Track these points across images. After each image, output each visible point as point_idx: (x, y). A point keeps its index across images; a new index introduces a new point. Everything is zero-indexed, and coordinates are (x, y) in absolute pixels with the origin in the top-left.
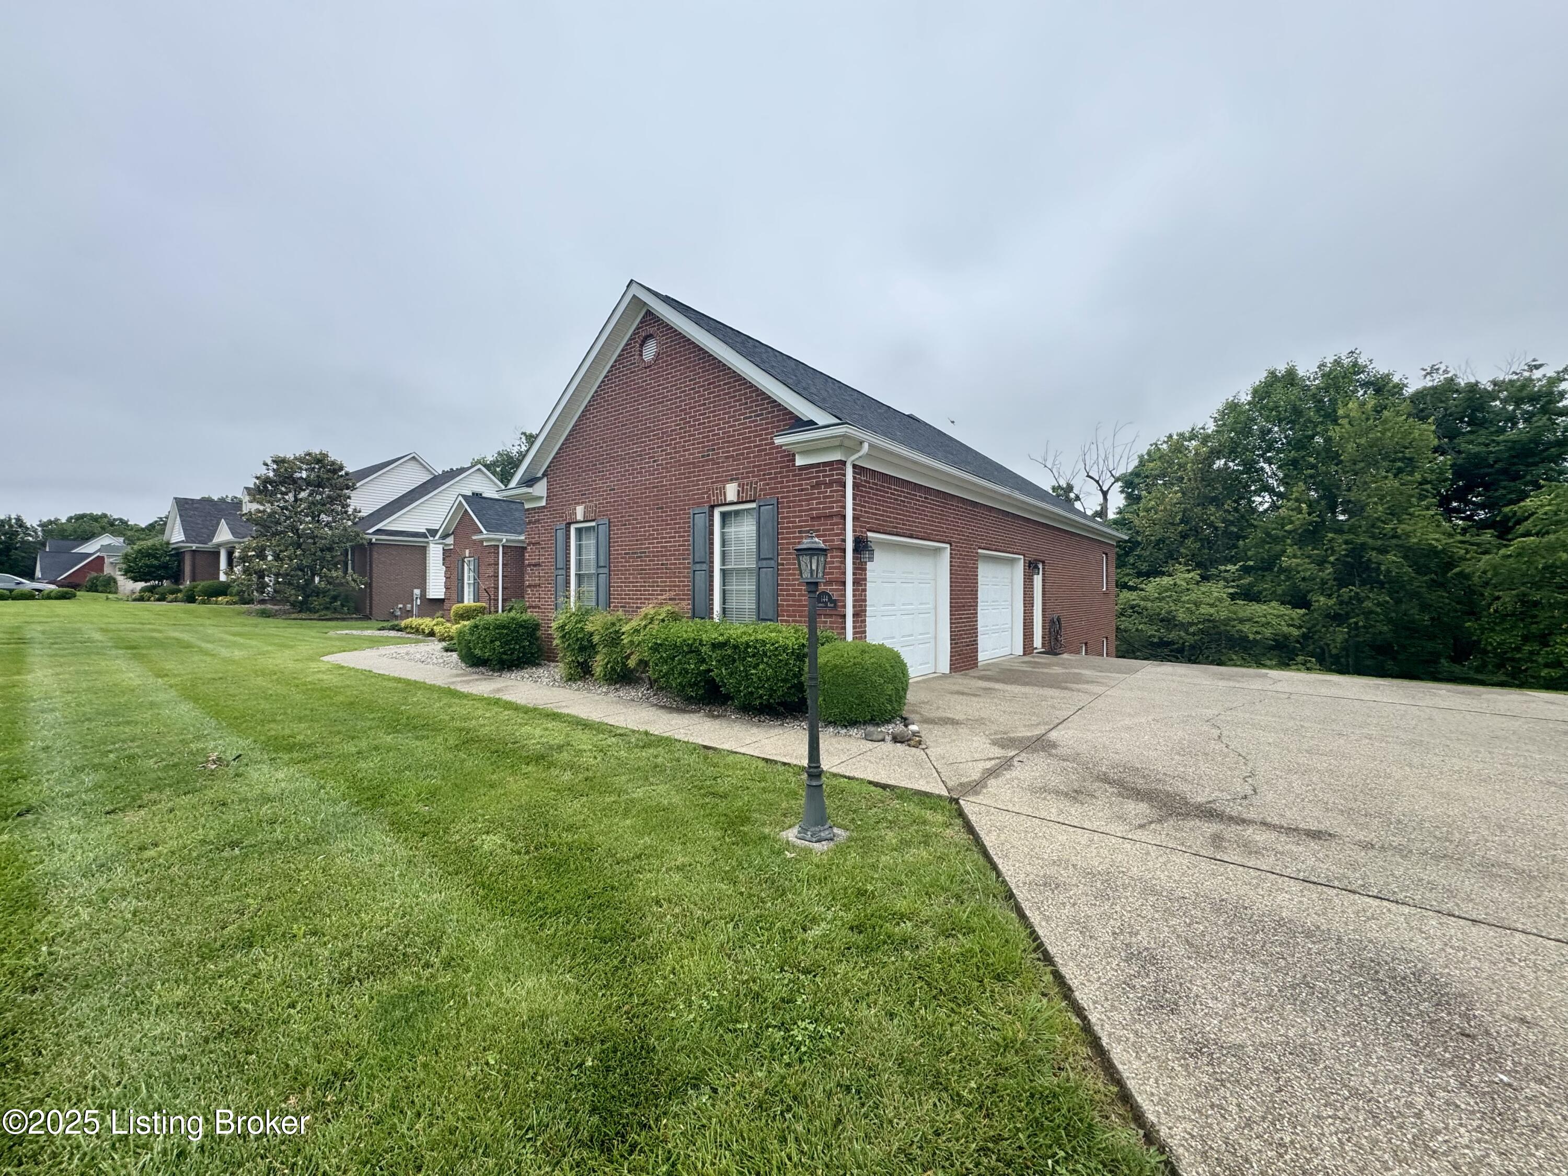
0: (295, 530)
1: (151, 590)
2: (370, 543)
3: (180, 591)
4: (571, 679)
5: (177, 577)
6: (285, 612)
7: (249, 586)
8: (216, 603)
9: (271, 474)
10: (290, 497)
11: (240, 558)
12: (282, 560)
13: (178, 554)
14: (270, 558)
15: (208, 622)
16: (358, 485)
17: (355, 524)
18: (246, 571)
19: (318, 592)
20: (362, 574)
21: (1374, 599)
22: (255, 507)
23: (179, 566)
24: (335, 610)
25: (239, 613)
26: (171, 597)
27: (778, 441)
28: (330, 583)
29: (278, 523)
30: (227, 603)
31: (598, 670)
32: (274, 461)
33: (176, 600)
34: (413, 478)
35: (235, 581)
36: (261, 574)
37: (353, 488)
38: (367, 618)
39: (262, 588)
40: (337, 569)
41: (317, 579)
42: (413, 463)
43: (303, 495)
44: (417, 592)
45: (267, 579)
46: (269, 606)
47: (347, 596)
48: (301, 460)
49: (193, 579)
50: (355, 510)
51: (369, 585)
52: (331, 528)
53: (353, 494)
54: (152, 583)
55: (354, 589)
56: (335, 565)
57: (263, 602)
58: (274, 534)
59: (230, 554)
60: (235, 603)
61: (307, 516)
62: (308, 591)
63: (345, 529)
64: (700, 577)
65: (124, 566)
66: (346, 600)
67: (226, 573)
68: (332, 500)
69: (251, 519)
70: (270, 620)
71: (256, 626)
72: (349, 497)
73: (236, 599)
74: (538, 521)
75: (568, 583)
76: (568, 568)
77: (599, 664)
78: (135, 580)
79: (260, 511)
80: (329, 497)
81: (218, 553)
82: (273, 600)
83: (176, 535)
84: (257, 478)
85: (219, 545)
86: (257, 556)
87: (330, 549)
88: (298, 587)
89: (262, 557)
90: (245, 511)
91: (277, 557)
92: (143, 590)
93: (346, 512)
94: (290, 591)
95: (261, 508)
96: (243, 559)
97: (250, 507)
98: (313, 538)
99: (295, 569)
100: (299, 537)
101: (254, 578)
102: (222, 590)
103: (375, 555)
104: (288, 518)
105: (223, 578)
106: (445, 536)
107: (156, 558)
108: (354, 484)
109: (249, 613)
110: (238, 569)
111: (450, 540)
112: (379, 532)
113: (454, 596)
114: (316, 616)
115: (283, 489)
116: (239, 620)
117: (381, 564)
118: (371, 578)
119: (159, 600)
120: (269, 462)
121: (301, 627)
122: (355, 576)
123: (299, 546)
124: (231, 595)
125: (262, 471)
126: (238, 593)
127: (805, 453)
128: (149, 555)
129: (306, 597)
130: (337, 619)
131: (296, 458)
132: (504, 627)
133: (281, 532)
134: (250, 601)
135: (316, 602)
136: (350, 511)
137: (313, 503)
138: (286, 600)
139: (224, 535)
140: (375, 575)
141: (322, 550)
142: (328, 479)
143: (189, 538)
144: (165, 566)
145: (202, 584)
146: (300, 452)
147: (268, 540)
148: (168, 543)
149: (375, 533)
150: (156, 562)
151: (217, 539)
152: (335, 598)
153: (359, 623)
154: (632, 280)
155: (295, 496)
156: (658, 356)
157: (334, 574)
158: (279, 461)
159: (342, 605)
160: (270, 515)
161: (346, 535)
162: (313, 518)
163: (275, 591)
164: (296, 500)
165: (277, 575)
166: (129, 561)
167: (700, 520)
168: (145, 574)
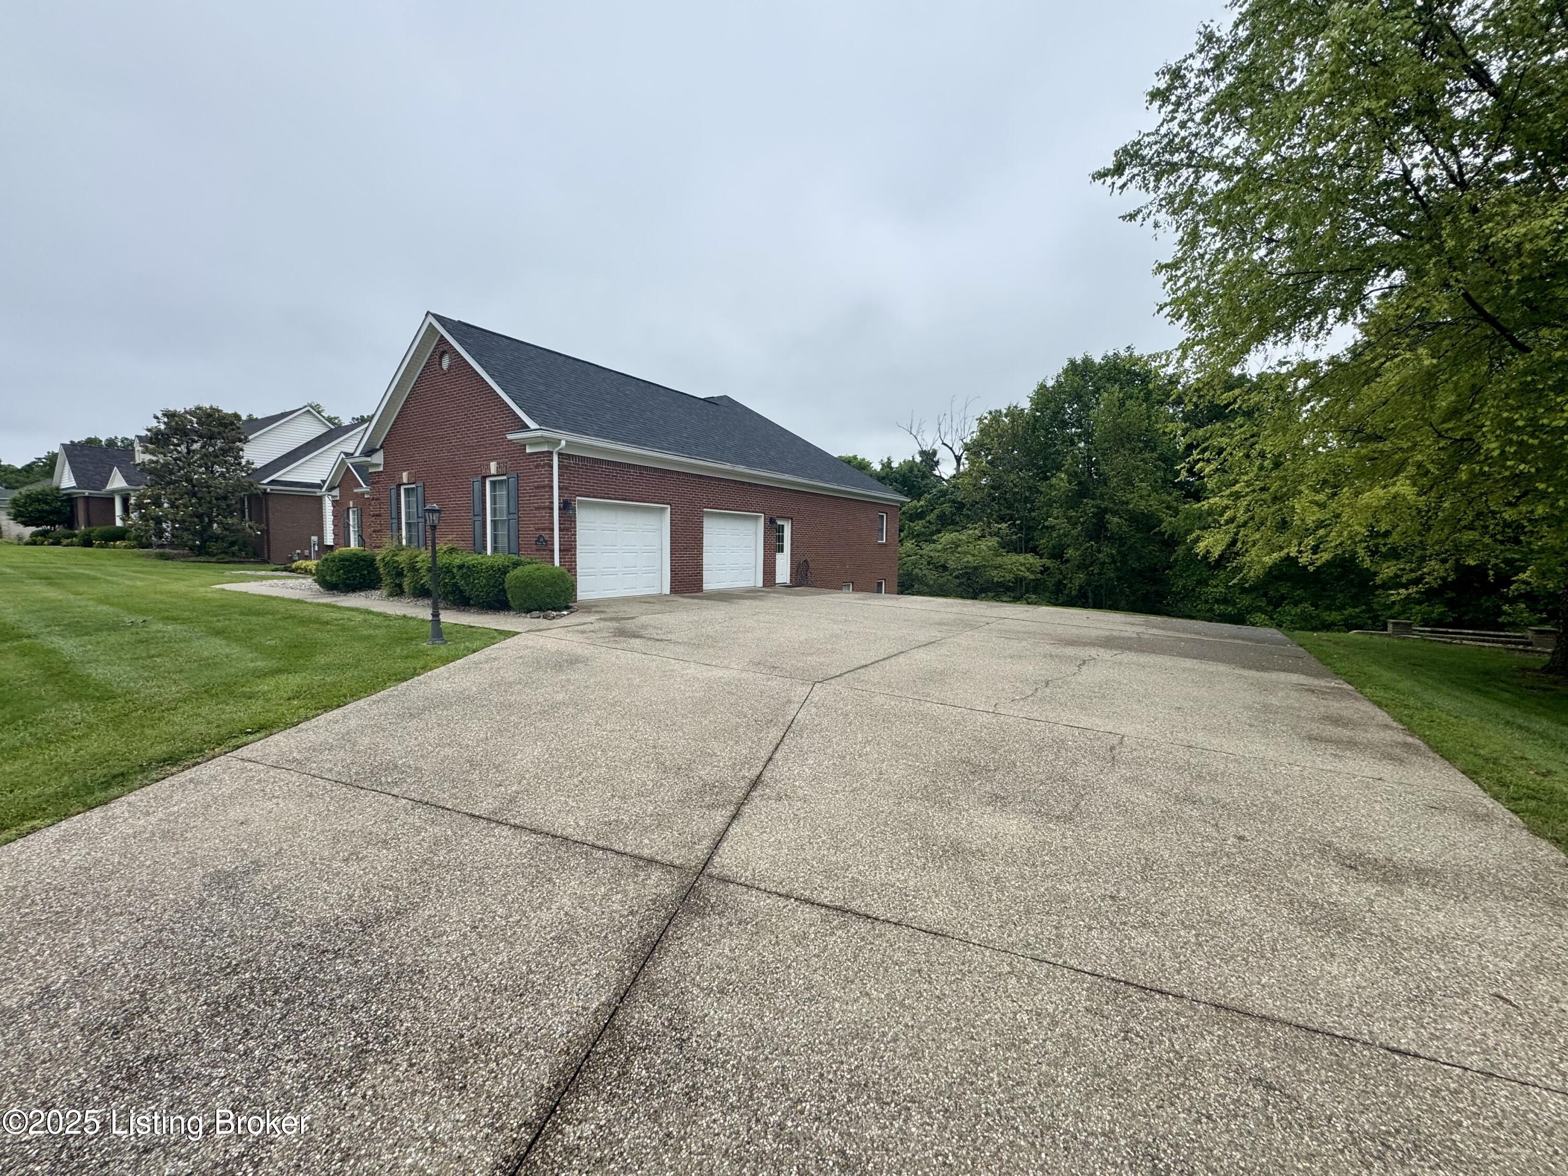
0: (190, 480)
1: (44, 534)
2: (265, 492)
3: (75, 536)
4: (391, 595)
5: (70, 523)
6: (183, 556)
7: (147, 531)
8: (114, 547)
9: (162, 427)
10: (183, 448)
11: (136, 505)
12: (177, 507)
13: (70, 499)
14: (166, 505)
15: (108, 563)
16: (250, 437)
17: (249, 475)
18: (142, 517)
19: (217, 538)
20: (259, 521)
21: (1107, 551)
22: (148, 457)
23: (72, 511)
24: (234, 555)
25: (139, 556)
26: (65, 541)
27: (510, 437)
28: (226, 529)
29: (171, 473)
30: (126, 547)
31: (406, 588)
32: (164, 415)
33: (71, 545)
34: (311, 430)
35: (131, 526)
36: (158, 521)
37: (246, 441)
38: (265, 561)
39: (160, 533)
40: (232, 517)
41: (215, 525)
42: (308, 418)
43: (196, 446)
44: (314, 538)
45: (164, 525)
46: (167, 550)
47: (245, 542)
48: (191, 413)
49: (88, 523)
50: (248, 462)
51: (266, 532)
52: (225, 478)
53: (245, 447)
54: (44, 527)
55: (250, 536)
56: (231, 513)
57: (162, 546)
58: (169, 483)
59: (125, 501)
60: (134, 547)
61: (200, 466)
62: (206, 537)
63: (238, 479)
64: (478, 525)
65: (12, 511)
66: (245, 545)
67: (122, 519)
68: (224, 452)
69: (144, 468)
70: (169, 562)
71: (156, 567)
72: (242, 450)
73: (134, 543)
74: (378, 482)
75: (400, 529)
76: (399, 518)
77: (406, 583)
78: (26, 524)
79: (153, 462)
80: (221, 449)
81: (113, 500)
82: (171, 545)
83: (67, 480)
84: (148, 430)
85: (114, 492)
86: (154, 504)
87: (225, 498)
88: (195, 533)
89: (159, 505)
90: (138, 461)
91: (173, 505)
92: (34, 535)
93: (240, 464)
94: (186, 536)
95: (154, 458)
96: (139, 506)
97: (141, 457)
98: (208, 487)
99: (191, 516)
100: (194, 486)
101: (152, 523)
102: (120, 535)
103: (270, 504)
104: (181, 469)
105: (119, 523)
106: (331, 489)
107: (47, 503)
108: (246, 438)
109: (148, 556)
110: (134, 515)
111: (336, 492)
112: (273, 482)
113: (342, 541)
114: (214, 559)
115: (175, 441)
116: (139, 561)
117: (276, 514)
118: (267, 525)
119: (53, 544)
120: (160, 415)
121: (200, 568)
122: (252, 524)
123: (194, 494)
124: (129, 540)
125: (154, 424)
126: (136, 538)
127: (532, 445)
128: (38, 501)
129: (204, 542)
130: (235, 562)
131: (186, 412)
132: (347, 560)
133: (176, 481)
134: (149, 546)
135: (213, 547)
136: (244, 462)
137: (205, 455)
138: (184, 545)
139: (117, 482)
140: (271, 522)
141: (217, 499)
142: (219, 433)
143: (80, 485)
144: (57, 512)
145: (98, 530)
146: (191, 406)
147: (163, 489)
148: (58, 489)
149: (269, 484)
150: (46, 507)
151: (109, 487)
152: (233, 544)
153: (257, 566)
154: (428, 313)
155: (188, 448)
156: (450, 367)
157: (230, 521)
158: (170, 415)
159: (240, 550)
160: (163, 465)
161: (239, 486)
162: (207, 469)
163: (173, 536)
164: (189, 452)
165: (174, 521)
166: (18, 505)
167: (477, 486)
168: (37, 519)
